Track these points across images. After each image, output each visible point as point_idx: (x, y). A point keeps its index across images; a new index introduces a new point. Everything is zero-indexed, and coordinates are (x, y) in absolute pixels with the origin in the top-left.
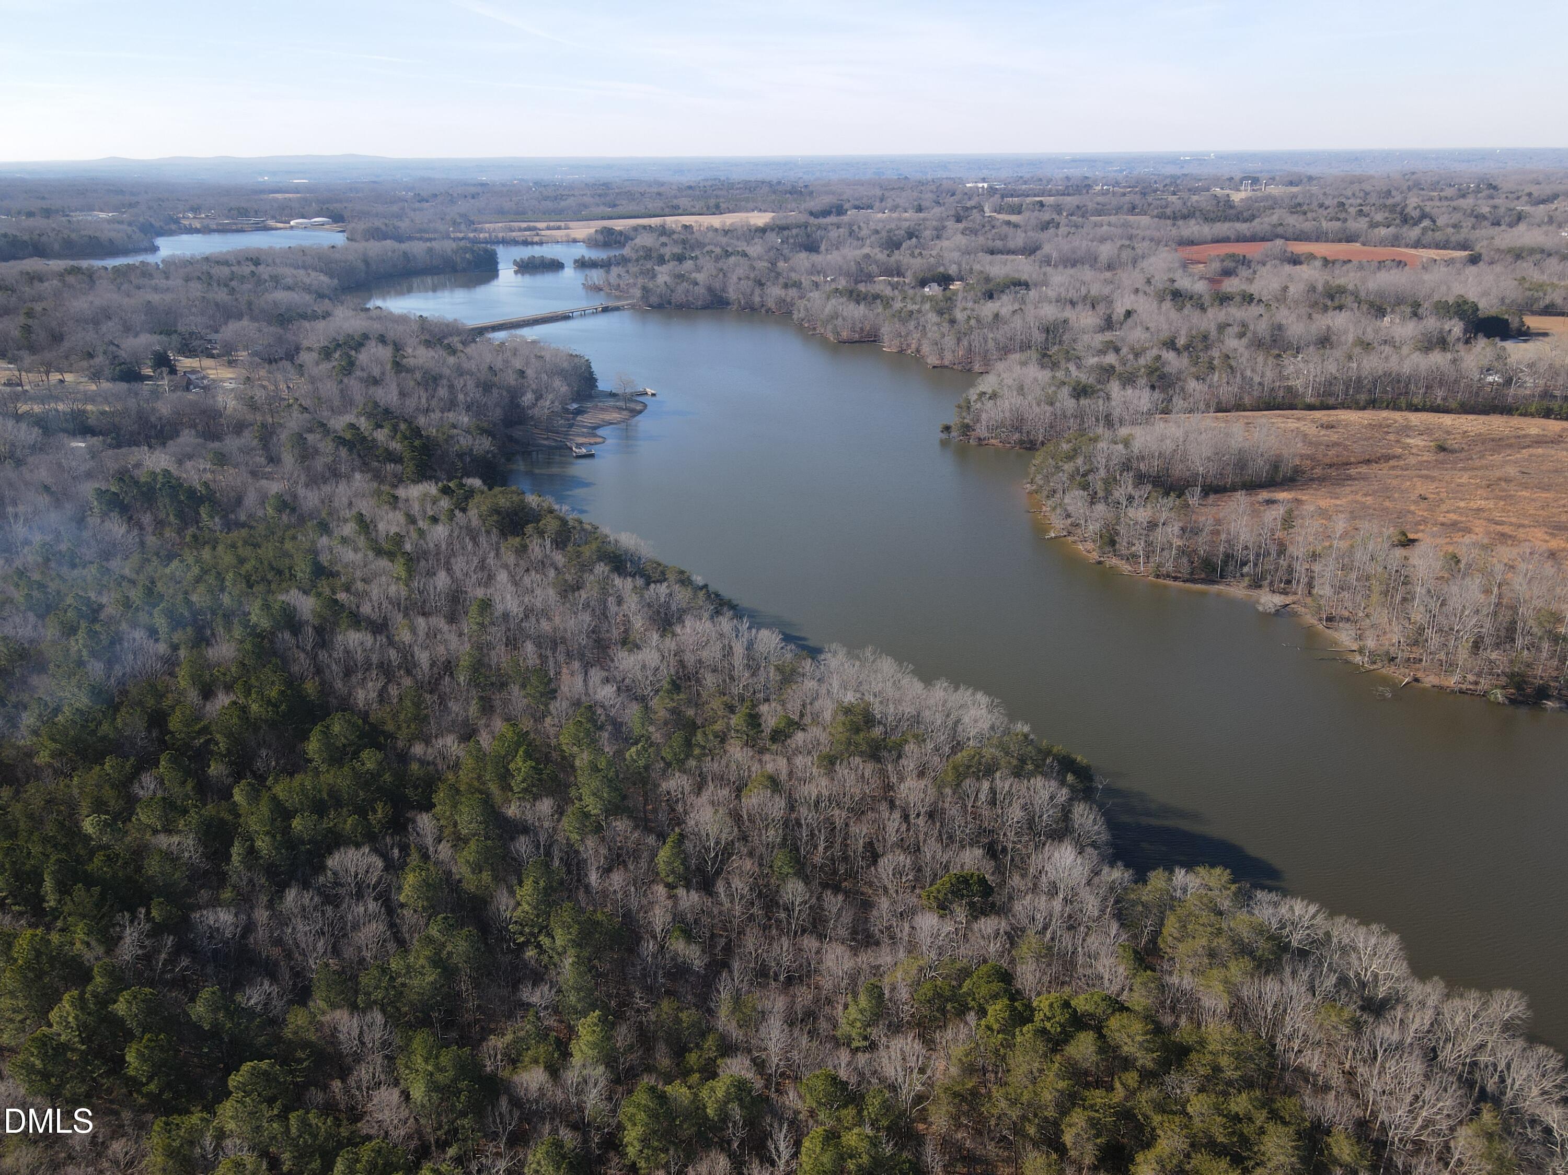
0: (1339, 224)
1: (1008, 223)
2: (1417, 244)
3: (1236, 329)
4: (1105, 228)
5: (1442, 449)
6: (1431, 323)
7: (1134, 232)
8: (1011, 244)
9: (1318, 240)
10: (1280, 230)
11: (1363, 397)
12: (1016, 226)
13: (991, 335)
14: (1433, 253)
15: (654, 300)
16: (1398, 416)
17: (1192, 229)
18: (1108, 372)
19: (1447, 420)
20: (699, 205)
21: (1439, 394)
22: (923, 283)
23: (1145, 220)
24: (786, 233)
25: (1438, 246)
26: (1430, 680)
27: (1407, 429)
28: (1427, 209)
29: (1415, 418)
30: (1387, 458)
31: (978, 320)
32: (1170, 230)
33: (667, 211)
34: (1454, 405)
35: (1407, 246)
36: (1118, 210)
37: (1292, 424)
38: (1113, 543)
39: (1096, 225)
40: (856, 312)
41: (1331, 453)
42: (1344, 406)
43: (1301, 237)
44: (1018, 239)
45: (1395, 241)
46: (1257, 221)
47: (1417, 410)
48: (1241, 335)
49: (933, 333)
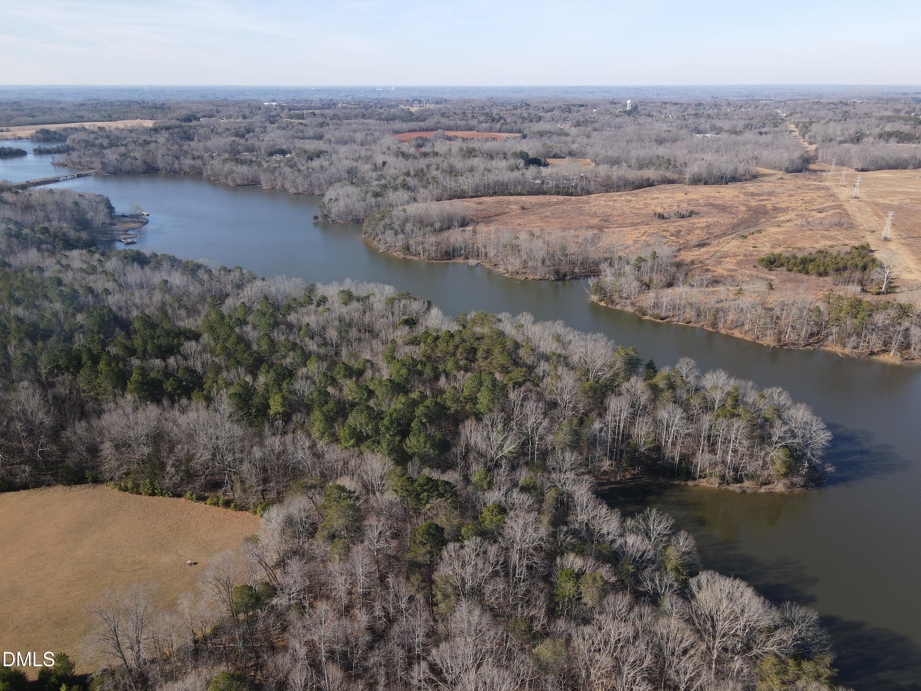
0: (465, 122)
1: (301, 124)
2: (500, 131)
3: (434, 167)
4: (354, 125)
5: (523, 208)
6: (512, 161)
7: (370, 127)
8: (307, 135)
9: (457, 130)
10: (439, 125)
11: (491, 191)
12: (305, 125)
13: (321, 176)
14: (507, 135)
15: (110, 169)
16: (506, 198)
17: (398, 125)
18: (384, 187)
19: (524, 198)
20: (97, 116)
21: (519, 188)
22: (271, 154)
23: (372, 121)
24: (171, 131)
25: (509, 132)
26: (531, 277)
27: (509, 203)
28: (502, 115)
29: (512, 198)
30: (505, 213)
31: (313, 169)
32: (385, 126)
33: (76, 119)
34: (525, 192)
35: (496, 132)
36: (356, 117)
37: (466, 204)
38: (408, 249)
39: (348, 124)
40: (243, 169)
41: (483, 213)
42: (484, 195)
43: (449, 129)
44: (310, 132)
45: (491, 130)
46: (427, 121)
47: (512, 195)
48: (437, 169)
49: (290, 177)
